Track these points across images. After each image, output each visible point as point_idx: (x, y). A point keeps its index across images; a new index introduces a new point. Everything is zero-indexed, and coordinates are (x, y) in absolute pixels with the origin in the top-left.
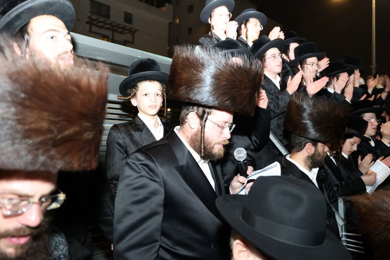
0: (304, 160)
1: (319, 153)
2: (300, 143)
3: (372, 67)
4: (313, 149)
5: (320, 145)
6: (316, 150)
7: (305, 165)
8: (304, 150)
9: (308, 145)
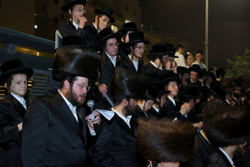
0: (122, 110)
1: (131, 106)
2: (119, 99)
3: (205, 43)
4: (127, 103)
5: (132, 100)
6: (128, 104)
7: (123, 113)
8: (122, 103)
9: (124, 100)
